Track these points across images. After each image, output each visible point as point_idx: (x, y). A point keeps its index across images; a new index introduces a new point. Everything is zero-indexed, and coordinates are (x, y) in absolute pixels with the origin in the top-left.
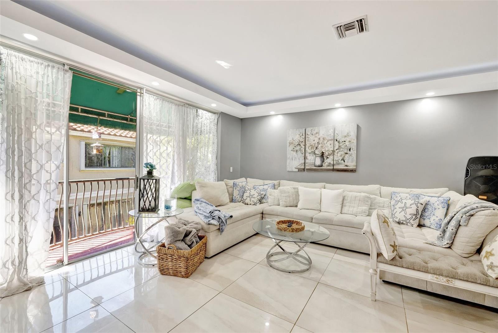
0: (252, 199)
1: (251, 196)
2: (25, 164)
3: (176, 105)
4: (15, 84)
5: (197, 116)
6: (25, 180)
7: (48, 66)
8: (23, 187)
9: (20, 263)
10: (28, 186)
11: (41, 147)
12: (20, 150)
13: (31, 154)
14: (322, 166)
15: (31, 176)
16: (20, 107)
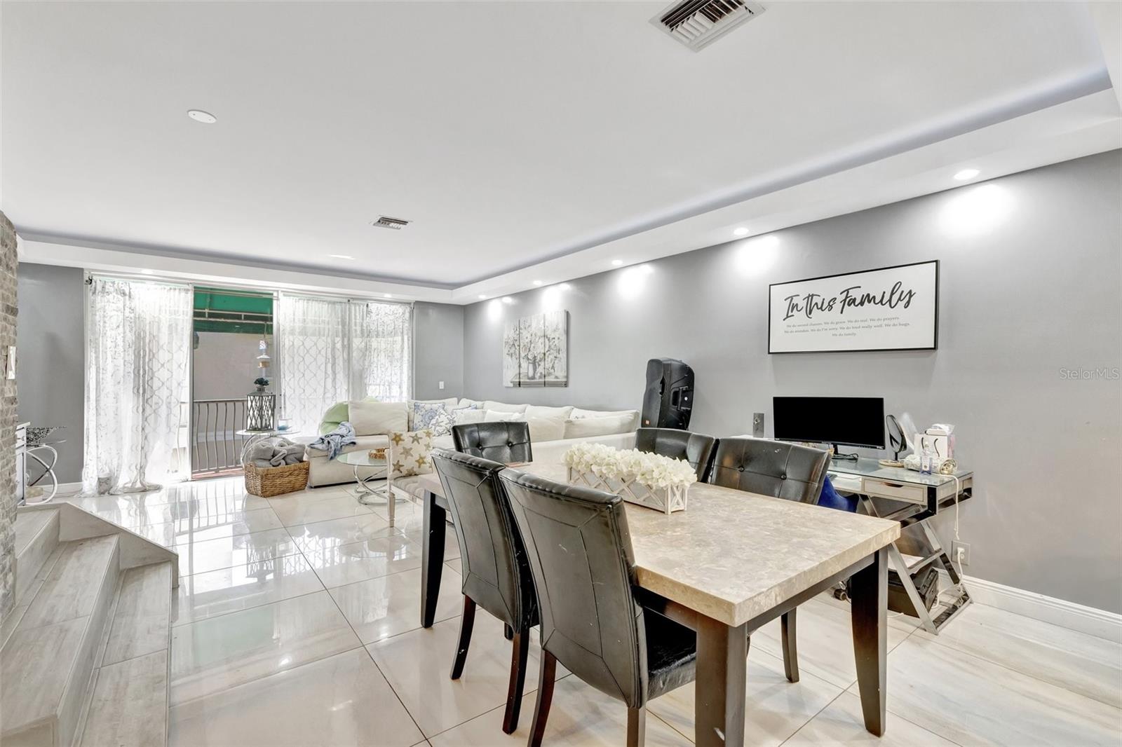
0: (438, 428)
1: (438, 424)
2: (148, 381)
3: (329, 303)
4: (140, 312)
5: (369, 312)
6: (148, 395)
7: (171, 289)
8: (146, 401)
9: (141, 467)
10: (149, 401)
11: (163, 365)
12: (144, 370)
13: (153, 373)
14: (533, 378)
15: (153, 393)
16: (145, 332)
